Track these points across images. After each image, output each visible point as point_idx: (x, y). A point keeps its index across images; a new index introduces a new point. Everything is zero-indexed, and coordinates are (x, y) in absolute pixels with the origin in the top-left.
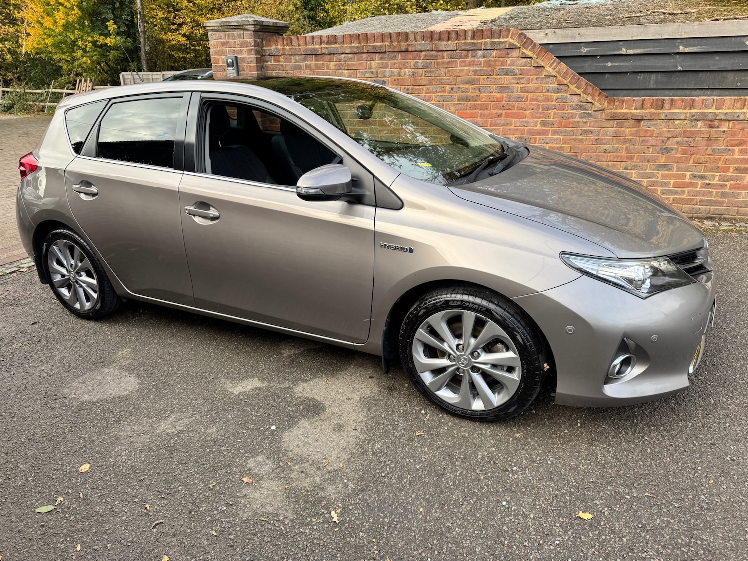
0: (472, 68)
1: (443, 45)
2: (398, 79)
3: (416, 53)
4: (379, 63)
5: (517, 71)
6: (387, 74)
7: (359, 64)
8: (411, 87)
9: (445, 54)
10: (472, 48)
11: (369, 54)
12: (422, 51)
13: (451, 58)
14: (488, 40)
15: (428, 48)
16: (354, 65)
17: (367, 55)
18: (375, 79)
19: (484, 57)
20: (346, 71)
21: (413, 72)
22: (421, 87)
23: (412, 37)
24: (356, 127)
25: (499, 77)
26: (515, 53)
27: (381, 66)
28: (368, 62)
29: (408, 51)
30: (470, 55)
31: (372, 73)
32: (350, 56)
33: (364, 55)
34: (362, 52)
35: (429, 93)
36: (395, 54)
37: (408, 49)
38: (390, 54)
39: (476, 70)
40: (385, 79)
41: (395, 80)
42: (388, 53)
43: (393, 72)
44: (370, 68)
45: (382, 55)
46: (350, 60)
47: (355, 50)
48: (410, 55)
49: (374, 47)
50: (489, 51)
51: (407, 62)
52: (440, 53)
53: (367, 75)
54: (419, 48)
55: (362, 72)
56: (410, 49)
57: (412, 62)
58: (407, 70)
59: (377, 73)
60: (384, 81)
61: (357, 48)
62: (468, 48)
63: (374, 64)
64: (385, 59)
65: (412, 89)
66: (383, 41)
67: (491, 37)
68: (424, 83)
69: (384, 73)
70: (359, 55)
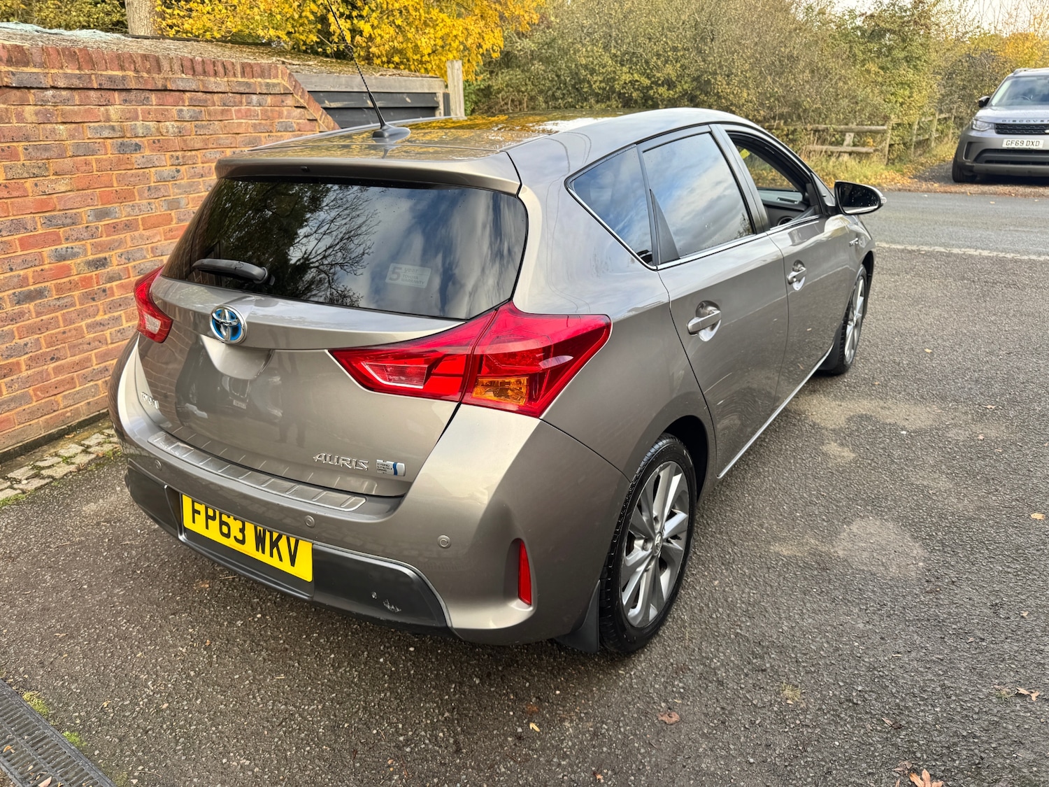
0: (250, 122)
1: (213, 83)
2: (159, 140)
3: (177, 93)
4: (123, 111)
5: (295, 125)
6: (140, 132)
7: (86, 111)
8: (180, 154)
9: (216, 97)
10: (247, 91)
11: (103, 93)
12: (184, 91)
13: (224, 105)
14: (259, 80)
15: (194, 87)
16: (75, 113)
17: (99, 93)
18: (120, 140)
19: (260, 105)
20: (62, 127)
21: (178, 127)
22: (194, 153)
23: (165, 65)
24: (104, 239)
25: (279, 134)
26: (289, 101)
27: (128, 115)
28: (102, 109)
29: (166, 90)
30: (244, 100)
31: (113, 128)
32: (64, 93)
33: (92, 93)
34: (89, 86)
35: (206, 163)
36: (147, 94)
37: (166, 86)
38: (139, 93)
39: (255, 124)
40: (137, 140)
41: (154, 142)
42: (135, 92)
43: (148, 128)
44: (108, 120)
45: (124, 94)
46: (65, 102)
47: (77, 83)
48: (170, 98)
49: (110, 78)
50: (263, 96)
51: (167, 110)
52: (209, 96)
53: (106, 134)
54: (181, 86)
55: (95, 128)
56: (169, 87)
57: (174, 110)
58: (168, 123)
59: (122, 129)
60: (137, 144)
61: (80, 77)
62: (242, 89)
63: (115, 111)
64: (131, 102)
65: (183, 157)
66: (122, 68)
67: (262, 75)
68: (197, 146)
69: (134, 128)
70: (83, 93)
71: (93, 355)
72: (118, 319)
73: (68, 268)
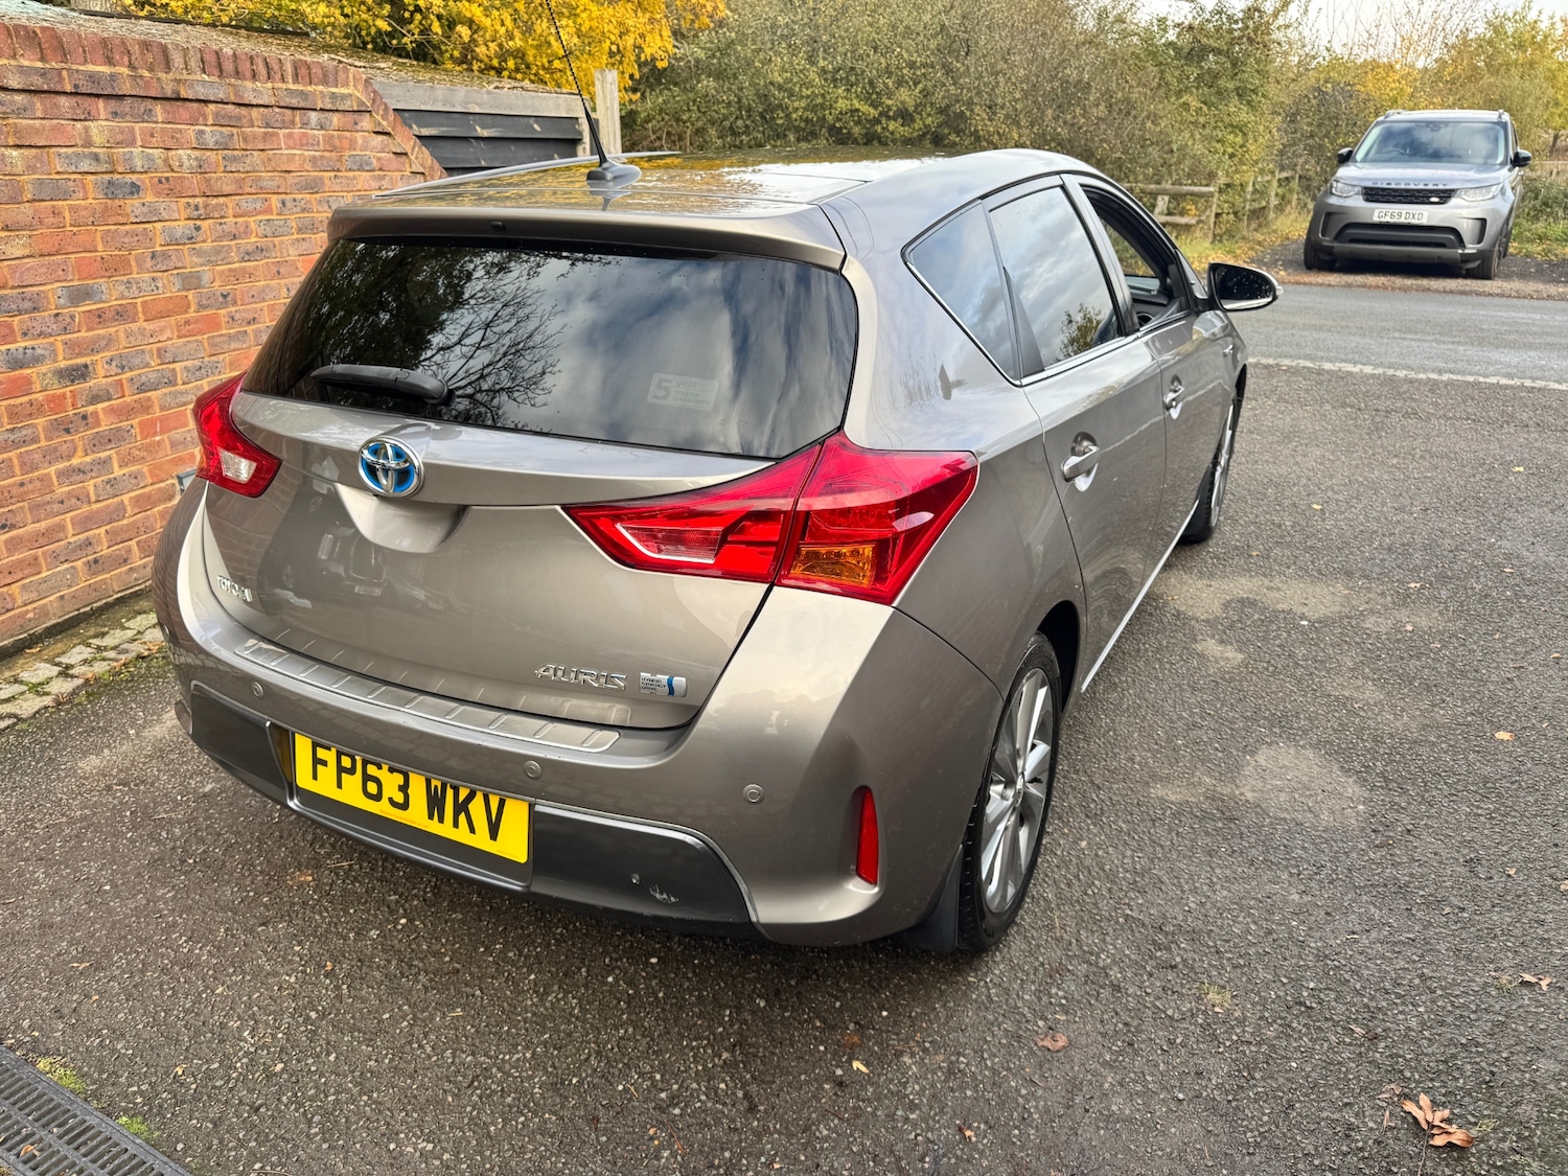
0: (307, 153)
1: (250, 90)
2: (167, 179)
3: (195, 105)
4: (112, 130)
5: (374, 161)
6: (139, 164)
7: (53, 128)
8: (200, 200)
9: (255, 112)
10: (302, 105)
11: (79, 99)
12: (206, 102)
13: (268, 126)
14: (320, 88)
15: (221, 96)
16: (37, 131)
17: (74, 100)
18: (107, 177)
19: (322, 128)
20: (15, 153)
21: (196, 159)
22: (221, 200)
23: (177, 59)
24: (83, 334)
25: (351, 174)
26: (366, 123)
27: (120, 137)
28: (79, 125)
29: (178, 99)
30: (297, 119)
31: (96, 158)
32: (18, 98)
33: (63, 101)
34: (59, 88)
35: (241, 216)
36: (149, 104)
37: (178, 93)
38: (137, 103)
39: (314, 157)
40: (134, 177)
41: (160, 182)
42: (129, 100)
43: (149, 158)
44: (88, 143)
45: (113, 103)
46: (20, 112)
47: (38, 82)
48: (184, 111)
49: (92, 77)
50: (326, 114)
51: (180, 131)
52: (244, 111)
53: (85, 166)
54: (202, 92)
55: (67, 156)
56: (183, 94)
57: (191, 131)
58: (181, 152)
59: (111, 161)
60: (133, 184)
61: (43, 74)
62: (294, 102)
63: (99, 130)
64: (124, 116)
65: (206, 207)
66: (110, 61)
67: (325, 82)
68: (227, 189)
69: (129, 158)
70: (50, 99)
71: (68, 520)
72: (106, 462)
73: (28, 381)
